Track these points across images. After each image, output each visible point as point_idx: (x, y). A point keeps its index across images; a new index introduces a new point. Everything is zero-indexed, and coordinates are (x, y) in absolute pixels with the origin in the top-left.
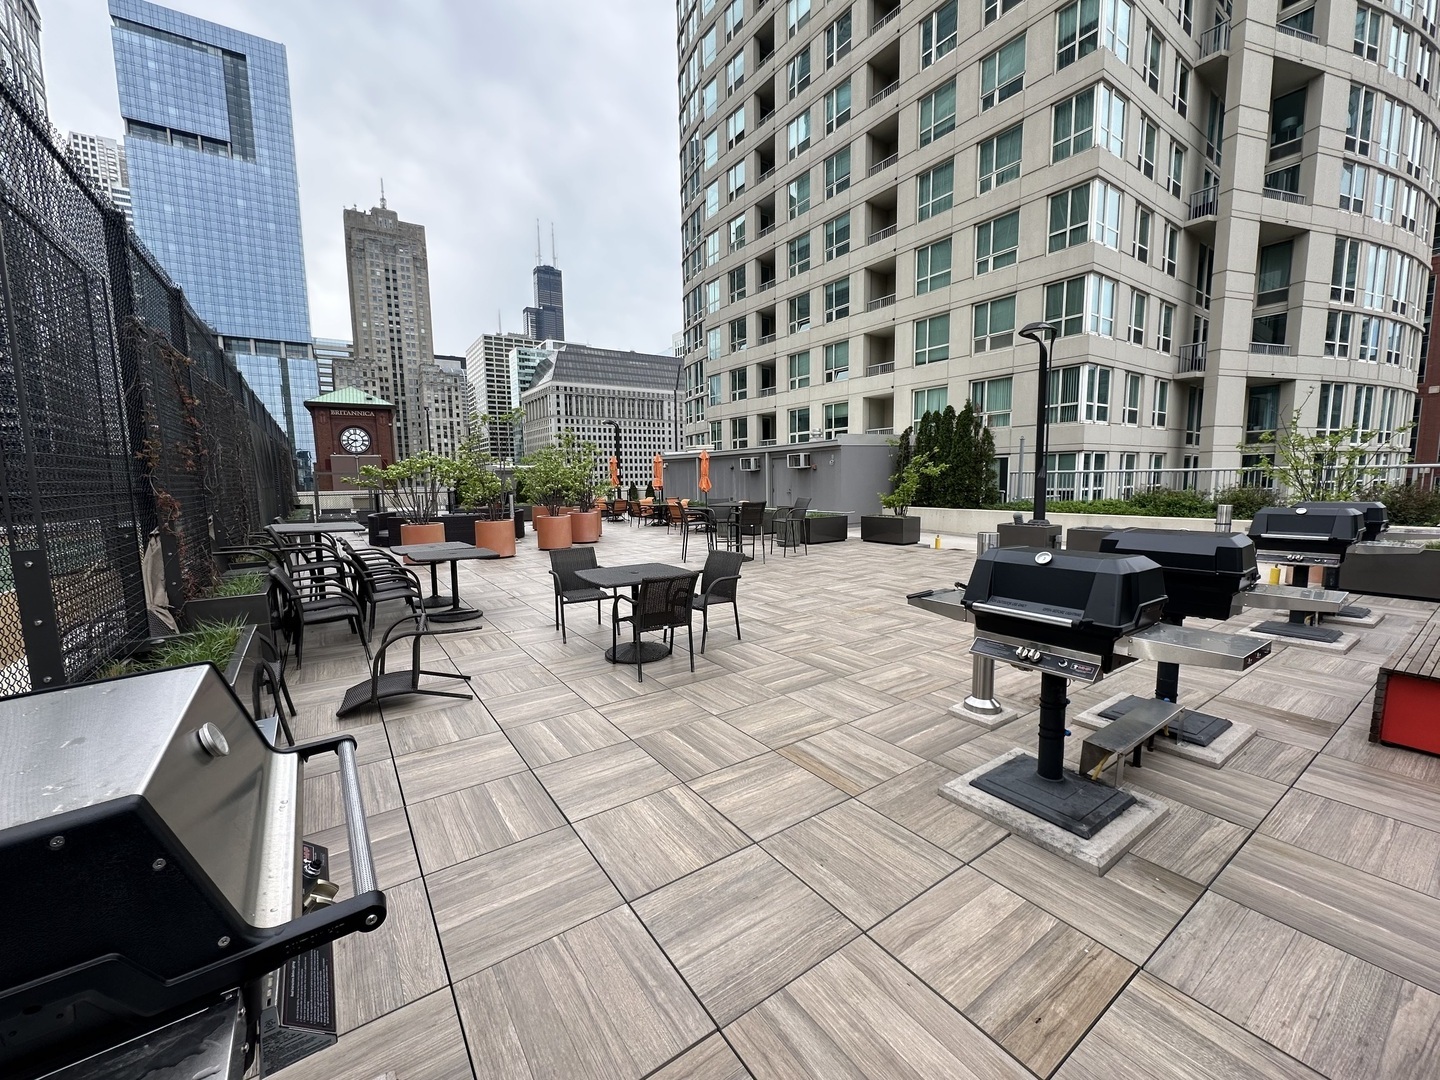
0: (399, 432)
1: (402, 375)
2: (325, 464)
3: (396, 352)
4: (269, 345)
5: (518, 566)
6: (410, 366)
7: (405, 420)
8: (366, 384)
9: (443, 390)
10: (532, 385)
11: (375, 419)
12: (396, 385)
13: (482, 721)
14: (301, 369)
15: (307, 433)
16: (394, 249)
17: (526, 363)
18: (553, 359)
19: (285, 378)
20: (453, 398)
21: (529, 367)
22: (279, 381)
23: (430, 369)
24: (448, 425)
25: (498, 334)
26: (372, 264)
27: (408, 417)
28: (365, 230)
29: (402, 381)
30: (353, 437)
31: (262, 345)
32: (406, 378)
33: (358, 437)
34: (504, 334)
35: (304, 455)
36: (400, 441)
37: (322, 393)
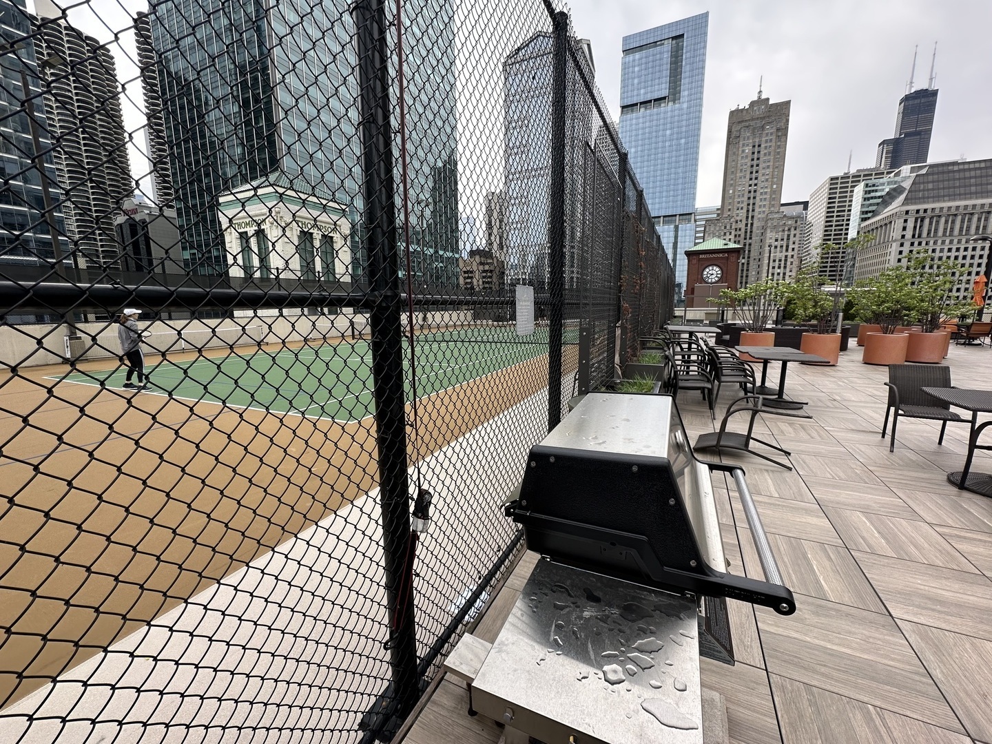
0: (743, 267)
1: (752, 224)
2: (691, 290)
3: (751, 207)
4: (670, 218)
5: (839, 374)
6: (760, 216)
7: (749, 257)
8: (725, 234)
9: (784, 231)
10: (875, 213)
11: (727, 258)
12: (746, 232)
13: (800, 491)
14: (686, 230)
15: (683, 271)
16: (763, 128)
17: (873, 194)
18: (907, 185)
19: (676, 237)
20: (792, 236)
21: (875, 198)
22: (672, 240)
23: (776, 216)
24: (783, 259)
25: (845, 174)
26: (743, 145)
27: (752, 255)
28: (742, 121)
29: (751, 228)
30: (711, 272)
31: (667, 219)
32: (754, 225)
33: (714, 272)
34: (853, 171)
35: (679, 285)
36: (742, 273)
37: (696, 244)
